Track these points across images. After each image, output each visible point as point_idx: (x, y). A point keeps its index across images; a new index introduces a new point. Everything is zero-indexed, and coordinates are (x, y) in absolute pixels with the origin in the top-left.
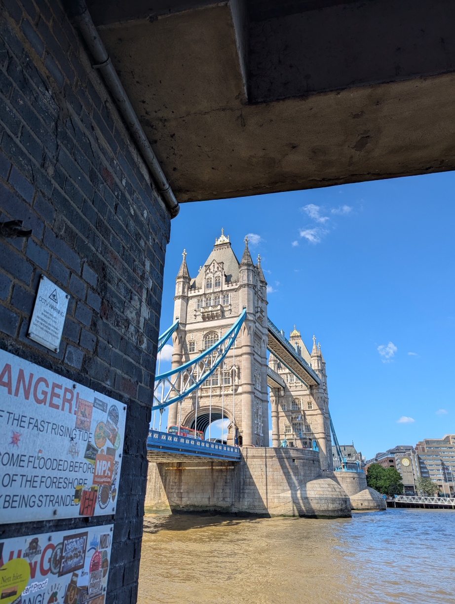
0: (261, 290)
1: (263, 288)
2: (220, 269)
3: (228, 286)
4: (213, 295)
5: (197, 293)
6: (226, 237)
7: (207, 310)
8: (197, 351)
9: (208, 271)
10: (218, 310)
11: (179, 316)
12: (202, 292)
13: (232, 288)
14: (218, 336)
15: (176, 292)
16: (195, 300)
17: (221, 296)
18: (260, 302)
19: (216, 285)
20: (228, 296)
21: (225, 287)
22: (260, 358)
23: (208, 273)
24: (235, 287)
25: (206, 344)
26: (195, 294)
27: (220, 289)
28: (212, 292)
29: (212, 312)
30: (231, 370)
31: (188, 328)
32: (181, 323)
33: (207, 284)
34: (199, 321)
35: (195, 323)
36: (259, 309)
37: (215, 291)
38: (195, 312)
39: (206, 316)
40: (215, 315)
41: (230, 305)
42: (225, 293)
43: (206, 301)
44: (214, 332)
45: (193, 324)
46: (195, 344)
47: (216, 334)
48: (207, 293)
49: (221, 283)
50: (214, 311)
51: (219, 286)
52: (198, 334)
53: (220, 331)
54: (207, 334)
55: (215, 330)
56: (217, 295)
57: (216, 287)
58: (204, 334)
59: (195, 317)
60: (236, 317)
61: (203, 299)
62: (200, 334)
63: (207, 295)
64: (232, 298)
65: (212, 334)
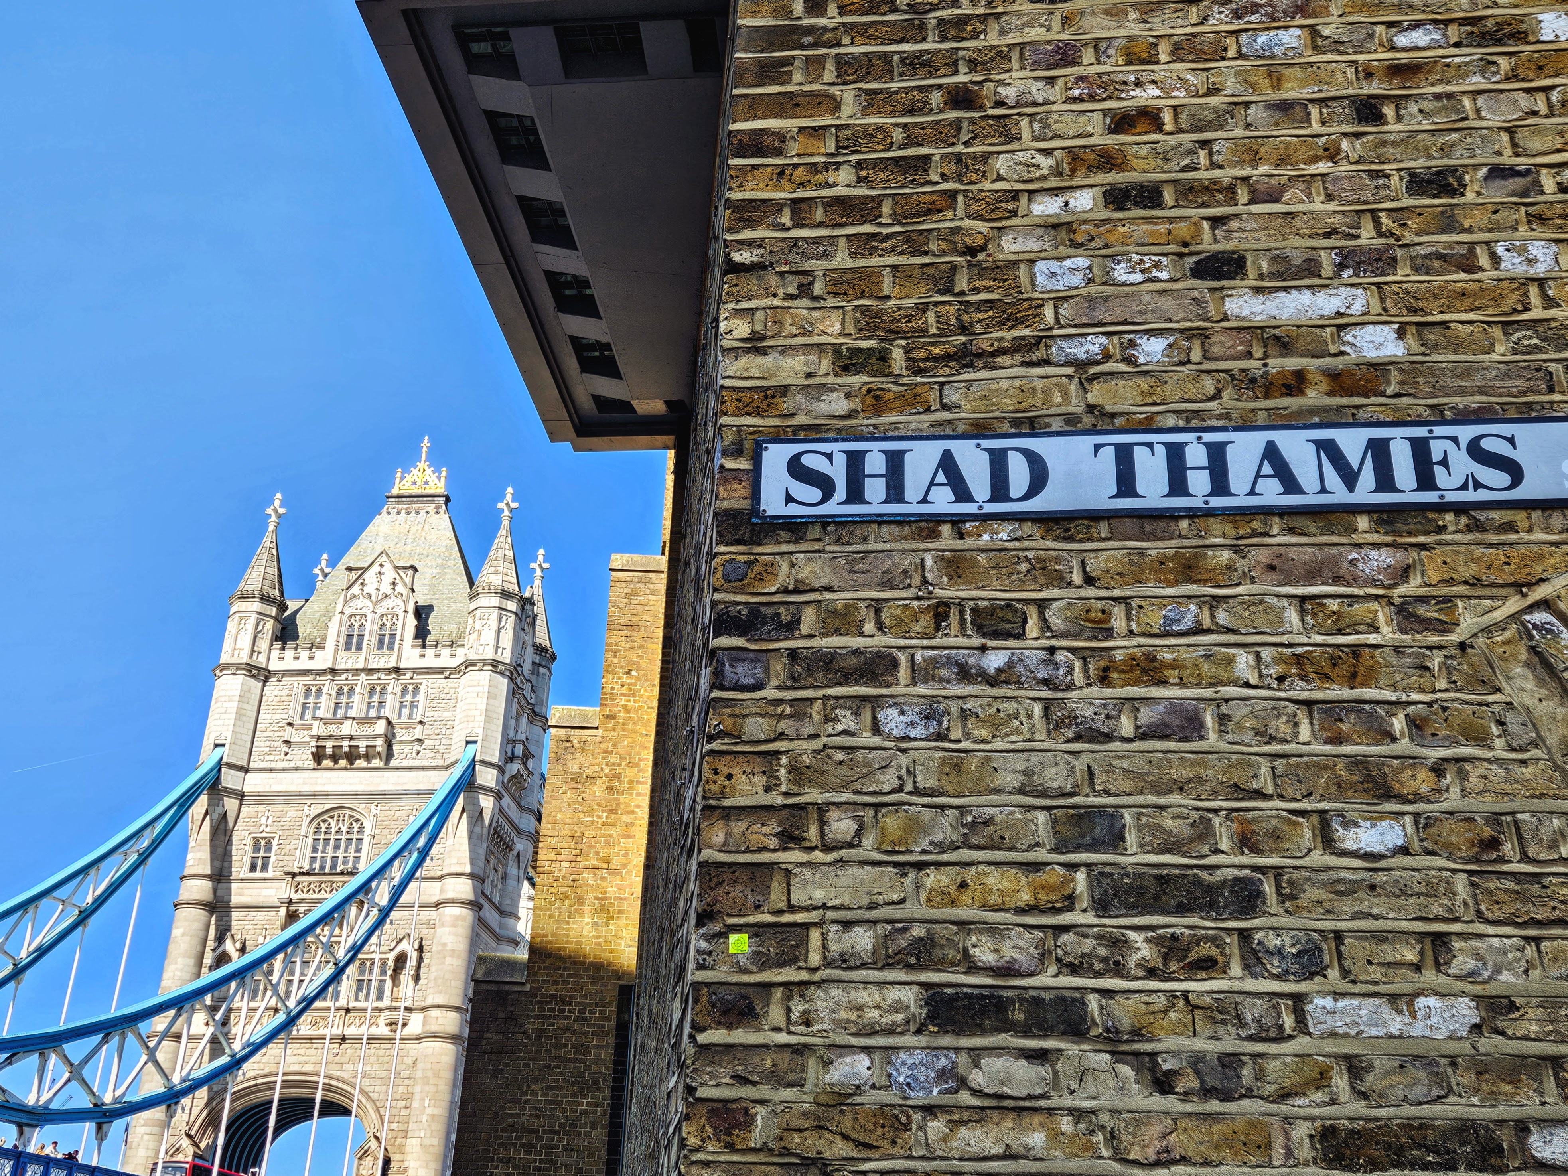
0: (533, 678)
1: (542, 670)
2: (400, 588)
3: (423, 657)
4: (363, 677)
5: (304, 663)
6: (437, 470)
7: (332, 729)
8: (278, 874)
9: (356, 590)
10: (375, 737)
11: (227, 735)
12: (323, 660)
13: (438, 663)
14: (361, 830)
15: (227, 645)
16: (296, 686)
18: (524, 720)
19: (379, 646)
20: (416, 690)
21: (412, 658)
22: (496, 915)
23: (354, 596)
24: (446, 660)
25: (315, 850)
26: (297, 665)
27: (392, 664)
28: (360, 665)
29: (352, 738)
30: (392, 954)
31: (254, 783)
32: (230, 766)
33: (349, 637)
34: (299, 764)
35: (284, 770)
36: (519, 750)
37: (375, 666)
38: (289, 728)
39: (329, 751)
40: (362, 750)
41: (421, 722)
42: (408, 676)
43: (334, 694)
44: (348, 812)
45: (273, 775)
46: (275, 848)
47: (357, 820)
48: (342, 666)
49: (398, 637)
50: (359, 738)
51: (391, 648)
52: (290, 813)
53: (374, 812)
54: (324, 817)
55: (355, 806)
56: (380, 679)
57: (377, 651)
58: (310, 812)
59: (286, 749)
60: (434, 767)
61: (324, 685)
62: (296, 814)
63: (342, 675)
64: (431, 700)
65: (341, 817)
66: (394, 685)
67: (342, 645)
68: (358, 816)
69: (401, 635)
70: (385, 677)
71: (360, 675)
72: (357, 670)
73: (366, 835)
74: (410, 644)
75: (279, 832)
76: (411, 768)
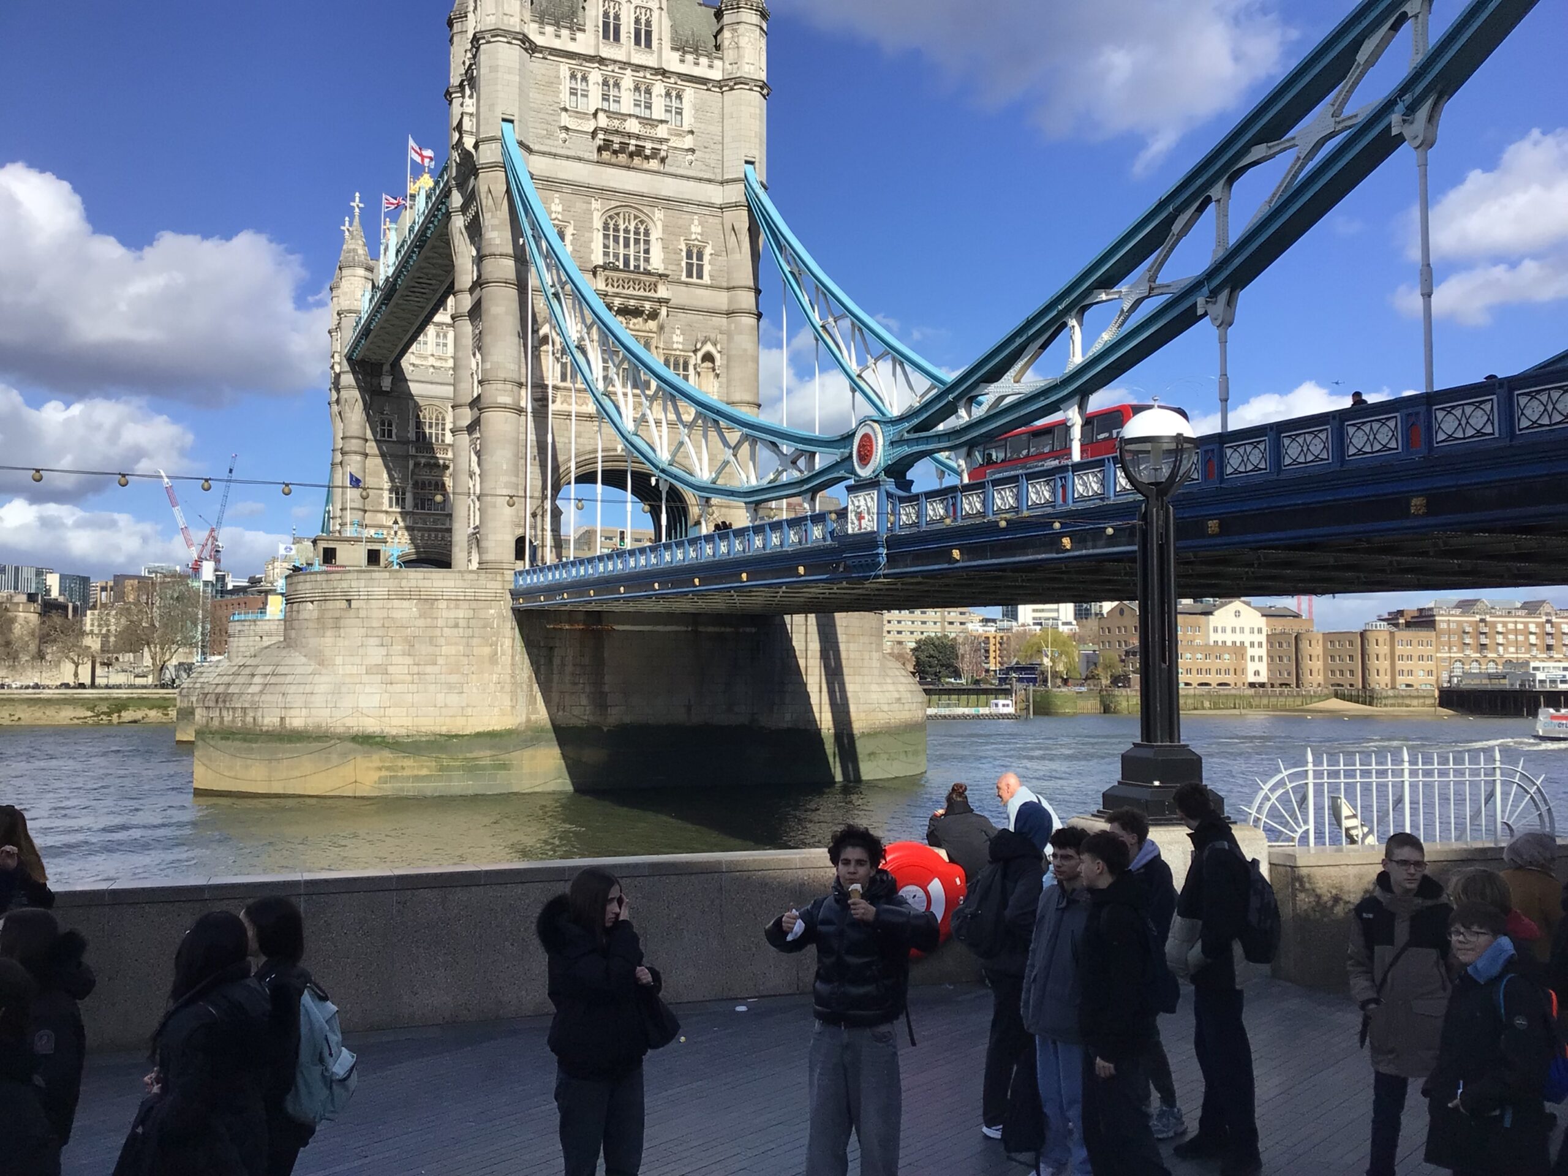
3: (682, 61)
4: (629, 72)
5: (567, 44)
7: (616, 123)
10: (661, 141)
11: (514, 111)
12: (586, 42)
13: (697, 72)
14: (647, 233)
16: (564, 68)
19: (637, 42)
20: (679, 97)
21: (672, 61)
24: (706, 71)
25: (606, 246)
26: (557, 44)
27: (654, 63)
28: (624, 58)
29: (638, 137)
30: (700, 354)
33: (606, 25)
34: (581, 154)
35: (568, 157)
37: (637, 62)
38: (564, 114)
39: (616, 146)
40: (648, 151)
41: (692, 132)
42: (672, 80)
43: (601, 84)
44: (634, 212)
45: (559, 162)
46: (569, 237)
47: (642, 222)
48: (604, 55)
49: (655, 37)
50: (645, 138)
51: (649, 45)
52: (579, 205)
53: (659, 215)
54: (611, 213)
55: (640, 207)
56: (645, 77)
57: (637, 47)
58: (599, 207)
59: (564, 135)
60: (710, 181)
61: (590, 72)
62: (585, 206)
63: (607, 66)
64: (697, 110)
65: (627, 215)
66: (659, 88)
67: (601, 30)
68: (643, 217)
69: (660, 33)
70: (648, 76)
71: (626, 69)
72: (625, 63)
73: (653, 238)
74: (669, 45)
75: (572, 222)
76: (688, 178)
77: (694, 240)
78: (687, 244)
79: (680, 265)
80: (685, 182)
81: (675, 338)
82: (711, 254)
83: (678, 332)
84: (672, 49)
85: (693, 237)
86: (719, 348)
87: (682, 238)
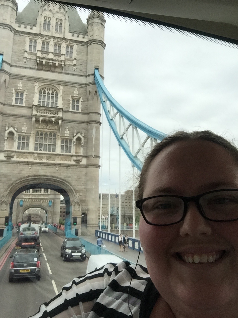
3: (73, 36)
4: (52, 39)
5: (29, 30)
7: (45, 56)
9: (46, 7)
10: (61, 61)
12: (36, 30)
13: (78, 39)
14: (57, 94)
16: (27, 39)
17: (64, 45)
19: (56, 30)
20: (72, 48)
21: (69, 36)
23: (45, 10)
24: (82, 39)
25: (40, 99)
26: (25, 30)
27: (62, 36)
29: (53, 60)
30: (75, 138)
31: (14, 71)
32: (6, 63)
33: (45, 24)
34: (31, 66)
35: (26, 68)
37: (55, 36)
38: (26, 53)
39: (44, 63)
40: (57, 65)
41: (75, 59)
42: (69, 42)
43: (41, 44)
44: (51, 87)
45: (22, 69)
46: (25, 96)
47: (55, 90)
49: (63, 28)
50: (55, 60)
51: (60, 31)
52: (30, 84)
53: (61, 88)
54: (43, 87)
55: (54, 85)
56: (58, 41)
57: (56, 32)
58: (37, 85)
59: (25, 60)
60: (82, 76)
61: (37, 40)
62: (32, 85)
63: (44, 37)
64: (78, 52)
65: (49, 88)
67: (42, 26)
68: (55, 88)
69: (65, 27)
70: (59, 41)
71: (51, 38)
72: (50, 36)
73: (59, 96)
74: (68, 31)
75: (26, 90)
76: (73, 75)
77: (75, 96)
78: (72, 98)
79: (69, 105)
80: (72, 76)
81: (66, 132)
82: (82, 101)
83: (67, 130)
84: (69, 32)
85: (75, 95)
86: (83, 136)
87: (70, 96)
